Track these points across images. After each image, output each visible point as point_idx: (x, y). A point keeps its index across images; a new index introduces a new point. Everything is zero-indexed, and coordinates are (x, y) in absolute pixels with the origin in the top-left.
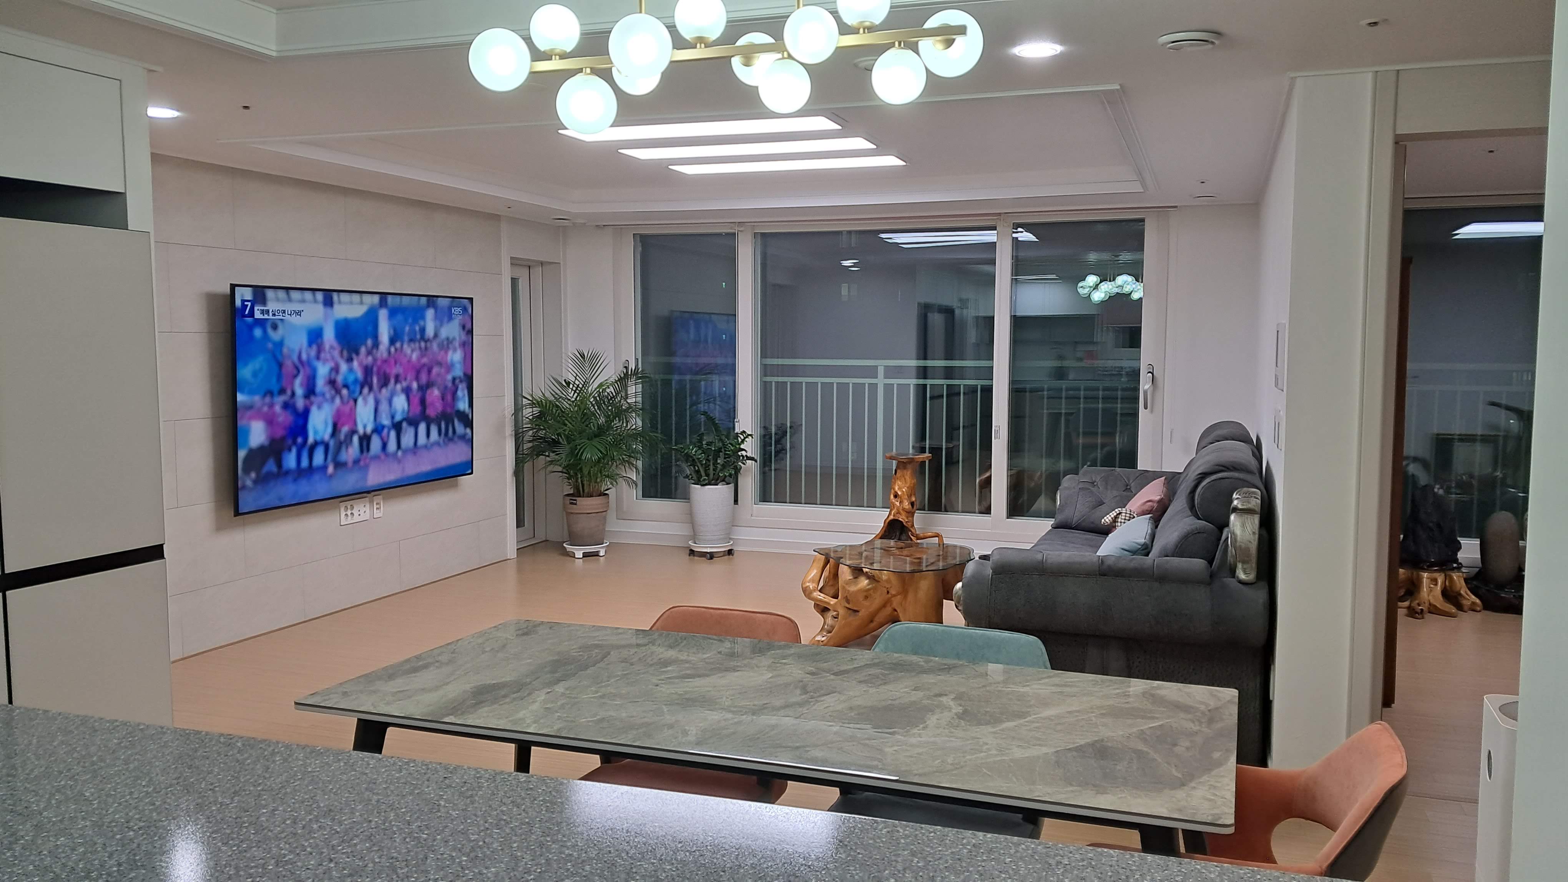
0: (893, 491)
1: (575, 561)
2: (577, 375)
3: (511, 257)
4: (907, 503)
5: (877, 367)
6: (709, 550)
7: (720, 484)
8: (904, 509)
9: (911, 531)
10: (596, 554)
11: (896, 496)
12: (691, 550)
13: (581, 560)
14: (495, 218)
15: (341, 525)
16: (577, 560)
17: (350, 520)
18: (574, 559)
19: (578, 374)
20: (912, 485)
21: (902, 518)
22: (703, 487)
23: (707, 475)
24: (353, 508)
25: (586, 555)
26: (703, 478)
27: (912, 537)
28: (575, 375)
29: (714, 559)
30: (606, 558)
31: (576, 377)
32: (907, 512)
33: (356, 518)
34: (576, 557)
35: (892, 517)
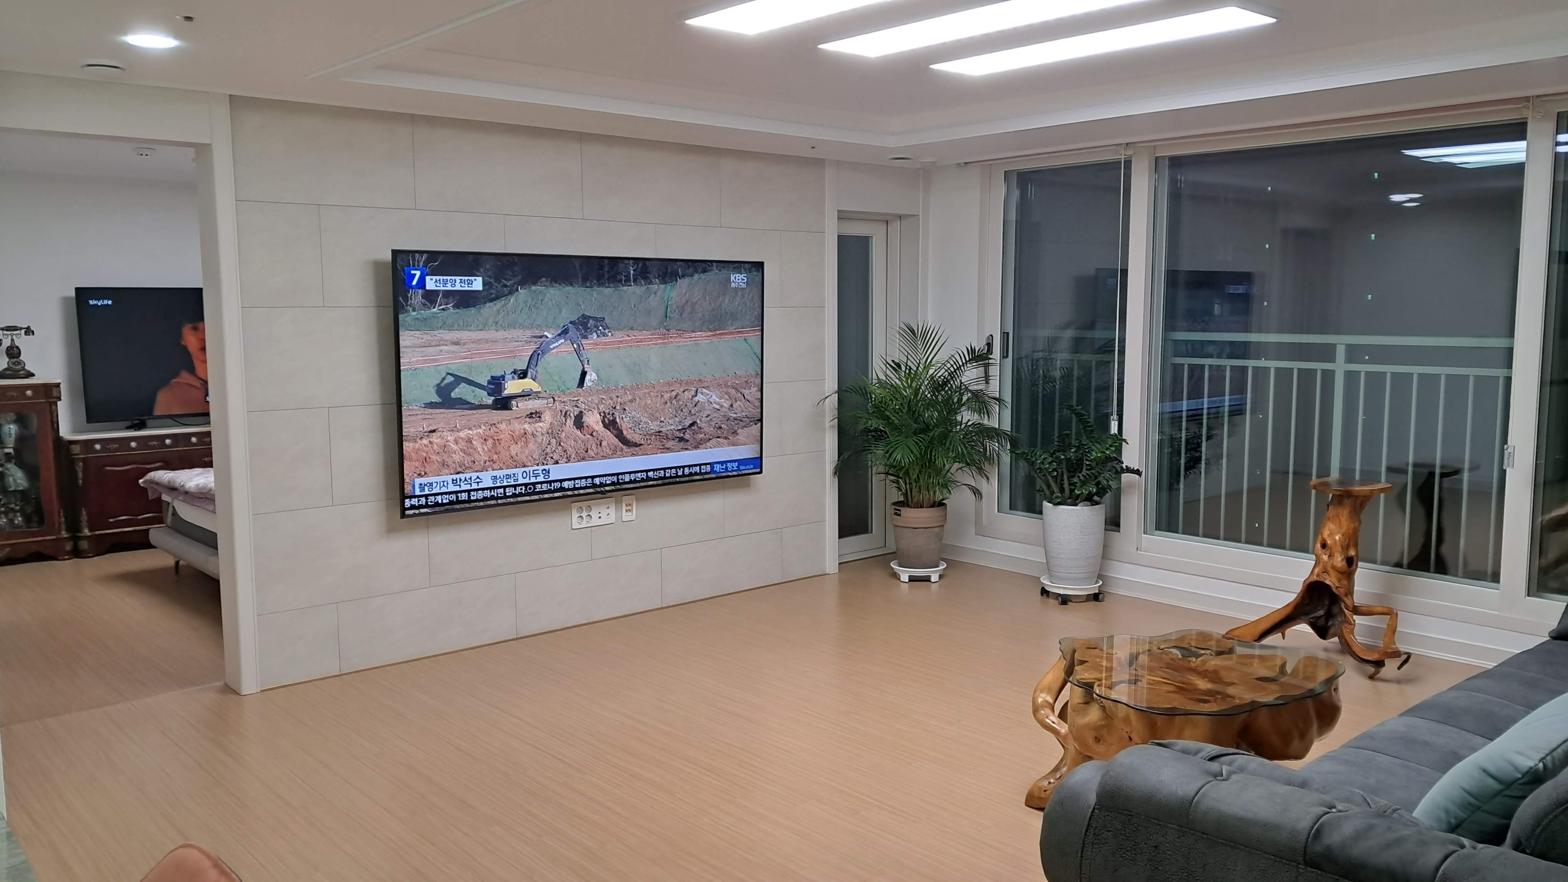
0: (1320, 538)
1: (900, 585)
2: (908, 353)
3: (838, 211)
4: (1340, 559)
5: (1335, 345)
6: (1062, 592)
7: (1080, 505)
8: (1333, 567)
9: (1345, 603)
10: (927, 579)
11: (1324, 546)
12: (1043, 588)
13: (907, 585)
14: (819, 163)
15: (573, 529)
16: (902, 583)
17: (584, 524)
18: (898, 582)
19: (910, 352)
20: (1350, 531)
21: (1331, 580)
22: (1054, 507)
23: (1062, 490)
24: (591, 509)
25: (912, 579)
26: (1055, 495)
27: (1346, 611)
28: (906, 354)
29: (1070, 603)
30: (940, 586)
31: (907, 357)
32: (1338, 571)
33: (595, 521)
34: (901, 580)
35: (1315, 578)
